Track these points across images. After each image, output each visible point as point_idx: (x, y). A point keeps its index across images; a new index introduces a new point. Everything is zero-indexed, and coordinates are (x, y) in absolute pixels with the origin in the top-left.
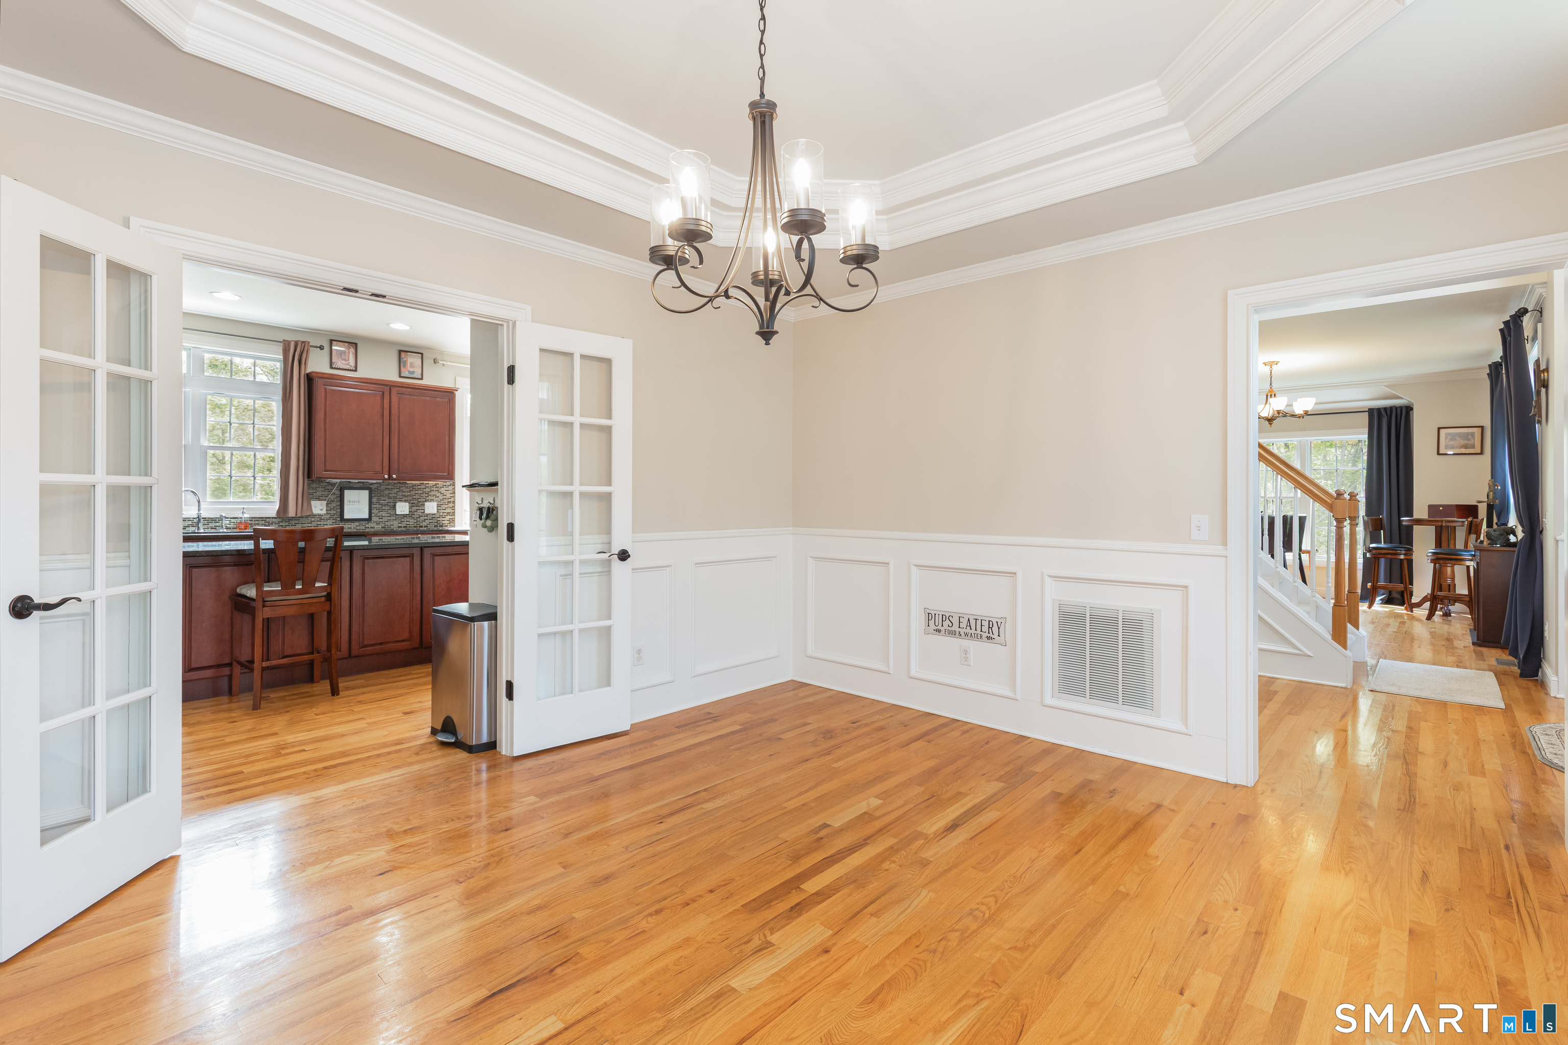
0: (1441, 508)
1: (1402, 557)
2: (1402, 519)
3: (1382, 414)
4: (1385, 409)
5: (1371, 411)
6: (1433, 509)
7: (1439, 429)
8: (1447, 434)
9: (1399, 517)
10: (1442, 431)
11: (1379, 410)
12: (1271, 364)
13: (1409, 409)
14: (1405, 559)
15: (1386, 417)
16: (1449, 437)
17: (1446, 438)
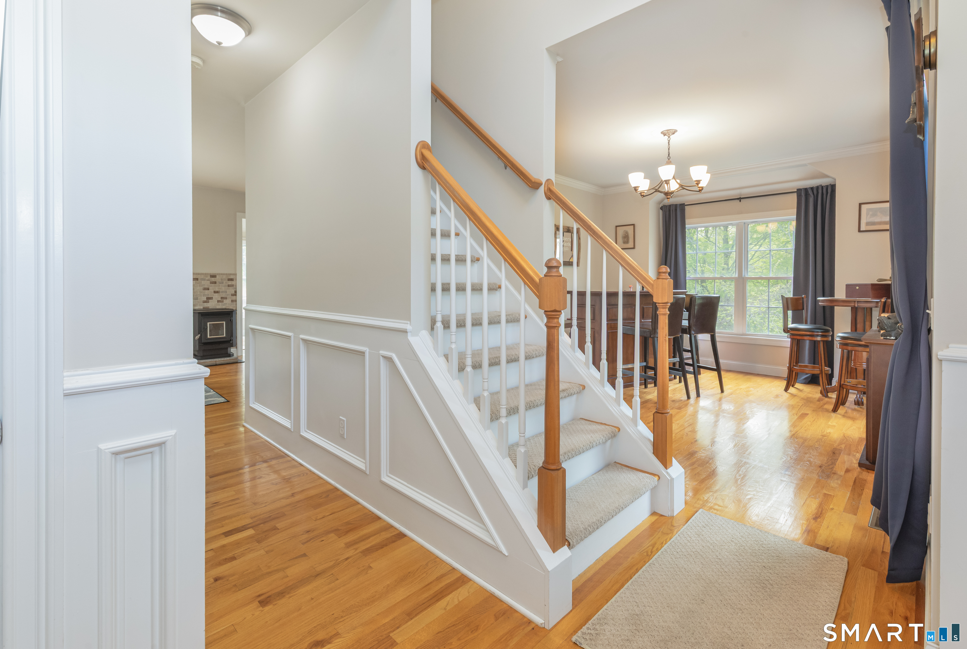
0: (857, 288)
1: (819, 339)
2: (818, 299)
3: (809, 194)
4: (812, 189)
5: (799, 192)
6: (850, 288)
7: (860, 205)
8: (868, 210)
9: (815, 297)
10: (863, 206)
11: (806, 190)
12: (667, 133)
13: (832, 188)
14: (821, 341)
15: (812, 196)
16: (871, 213)
17: (867, 214)
